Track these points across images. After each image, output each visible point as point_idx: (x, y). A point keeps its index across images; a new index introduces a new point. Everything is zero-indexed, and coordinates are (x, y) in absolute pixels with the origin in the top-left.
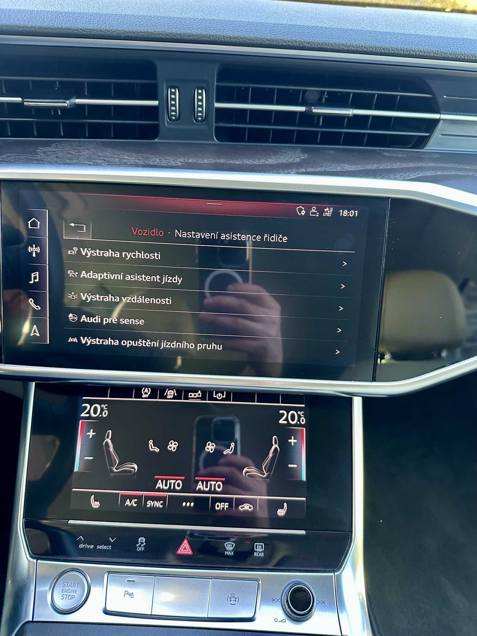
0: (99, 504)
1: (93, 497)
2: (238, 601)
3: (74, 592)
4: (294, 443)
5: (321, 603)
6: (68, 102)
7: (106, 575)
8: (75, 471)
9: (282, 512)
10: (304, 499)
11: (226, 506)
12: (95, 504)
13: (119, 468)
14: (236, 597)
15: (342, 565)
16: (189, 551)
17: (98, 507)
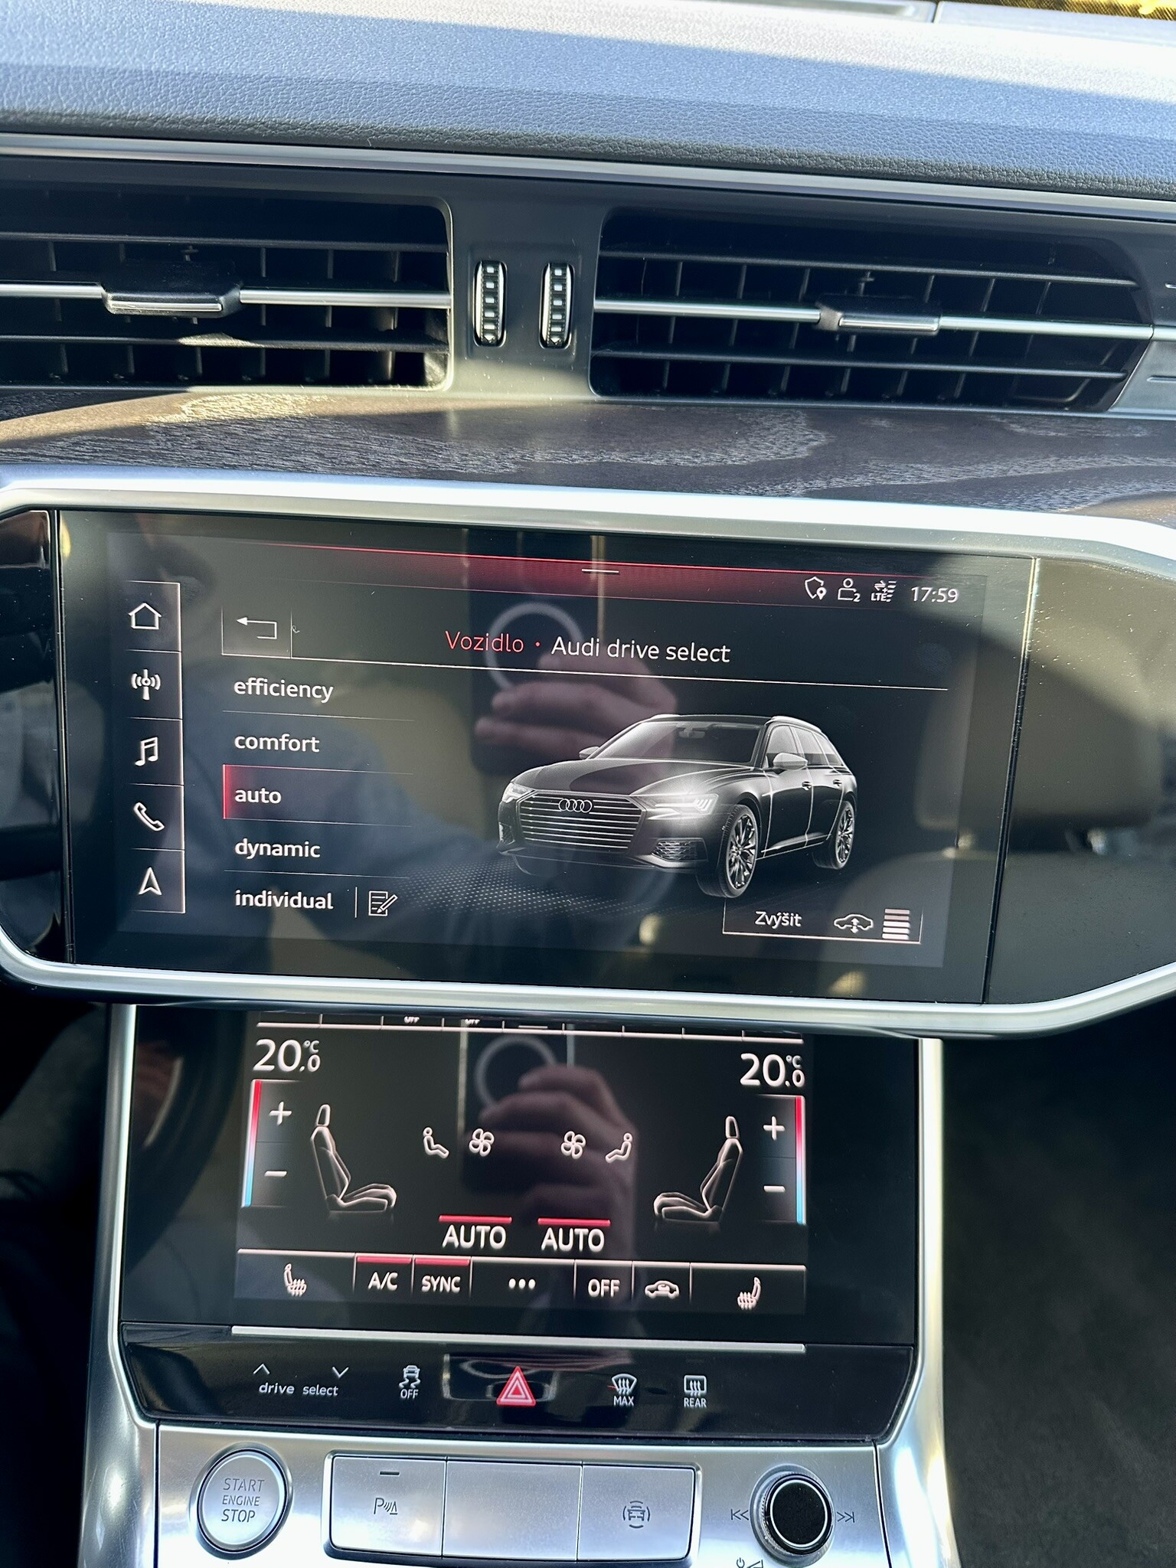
0: (305, 1286)
1: (288, 1268)
2: (648, 1520)
3: (253, 1504)
4: (778, 1133)
5: (846, 1519)
6: (222, 298)
7: (328, 1462)
8: (243, 1205)
9: (750, 1300)
10: (803, 1268)
11: (612, 1287)
12: (294, 1287)
13: (351, 1198)
14: (644, 1508)
15: (893, 1425)
16: (526, 1398)
17: (301, 1292)
